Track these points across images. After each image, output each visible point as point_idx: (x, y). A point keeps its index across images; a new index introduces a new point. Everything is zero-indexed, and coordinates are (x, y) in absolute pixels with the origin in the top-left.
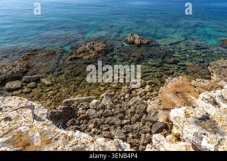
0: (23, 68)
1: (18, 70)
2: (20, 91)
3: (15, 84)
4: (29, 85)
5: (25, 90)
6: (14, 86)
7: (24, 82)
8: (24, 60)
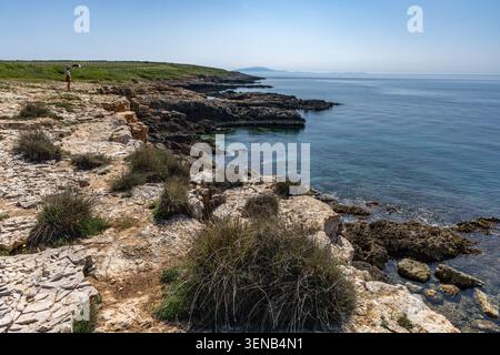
0: (450, 245)
1: (438, 245)
2: (420, 288)
3: (418, 269)
4: (442, 286)
5: (431, 292)
6: (414, 270)
7: (437, 275)
8: (459, 231)
